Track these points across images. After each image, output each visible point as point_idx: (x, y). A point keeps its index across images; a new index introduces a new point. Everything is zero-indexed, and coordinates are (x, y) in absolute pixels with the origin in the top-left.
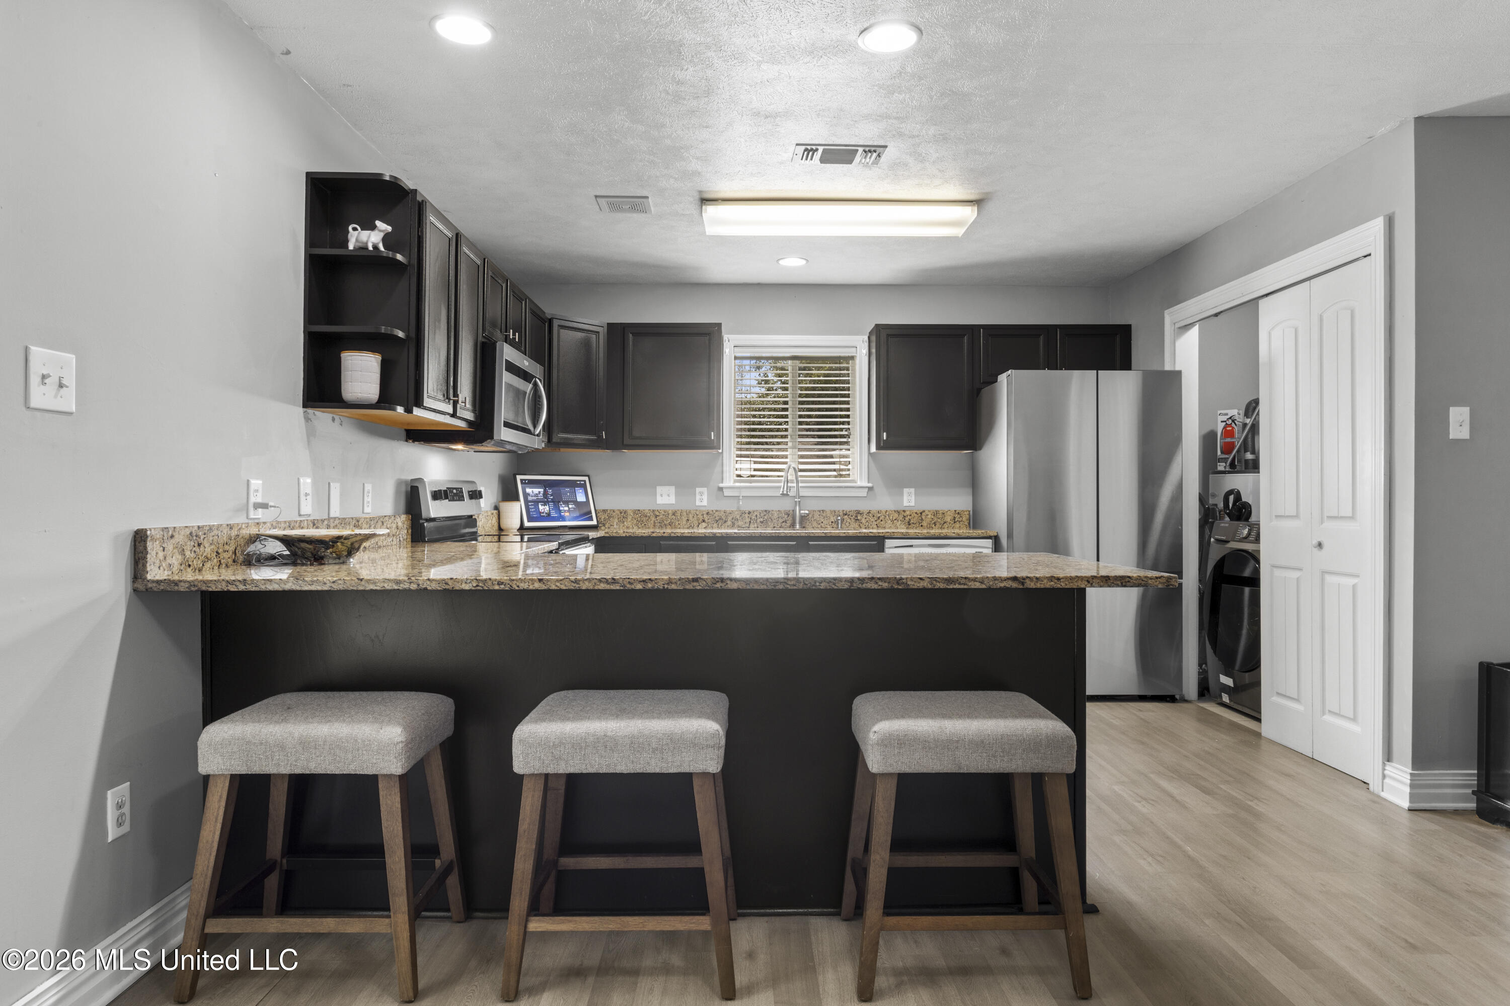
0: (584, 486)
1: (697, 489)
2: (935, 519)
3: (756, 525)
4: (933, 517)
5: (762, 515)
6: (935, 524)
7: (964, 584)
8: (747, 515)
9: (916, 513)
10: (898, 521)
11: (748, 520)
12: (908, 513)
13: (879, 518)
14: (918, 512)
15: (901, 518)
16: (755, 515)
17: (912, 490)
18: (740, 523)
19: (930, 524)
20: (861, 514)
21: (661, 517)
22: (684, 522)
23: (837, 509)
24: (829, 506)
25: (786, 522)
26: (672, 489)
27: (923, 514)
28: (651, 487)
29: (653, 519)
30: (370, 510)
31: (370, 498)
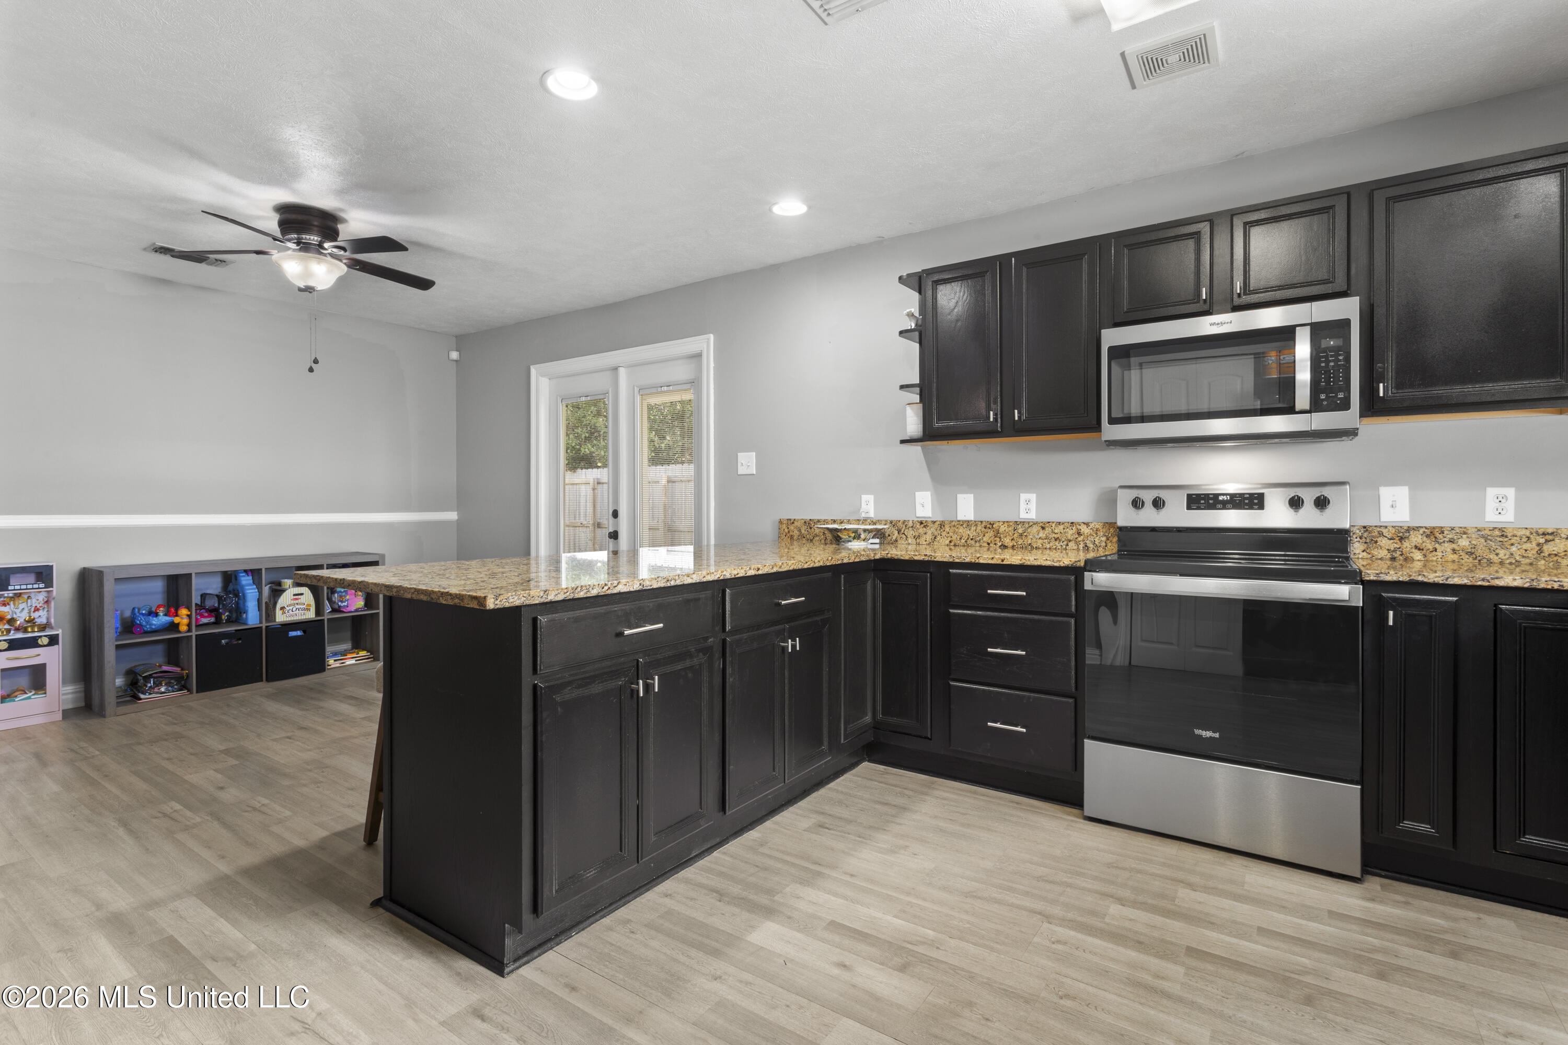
30: (1032, 516)
31: (1033, 506)
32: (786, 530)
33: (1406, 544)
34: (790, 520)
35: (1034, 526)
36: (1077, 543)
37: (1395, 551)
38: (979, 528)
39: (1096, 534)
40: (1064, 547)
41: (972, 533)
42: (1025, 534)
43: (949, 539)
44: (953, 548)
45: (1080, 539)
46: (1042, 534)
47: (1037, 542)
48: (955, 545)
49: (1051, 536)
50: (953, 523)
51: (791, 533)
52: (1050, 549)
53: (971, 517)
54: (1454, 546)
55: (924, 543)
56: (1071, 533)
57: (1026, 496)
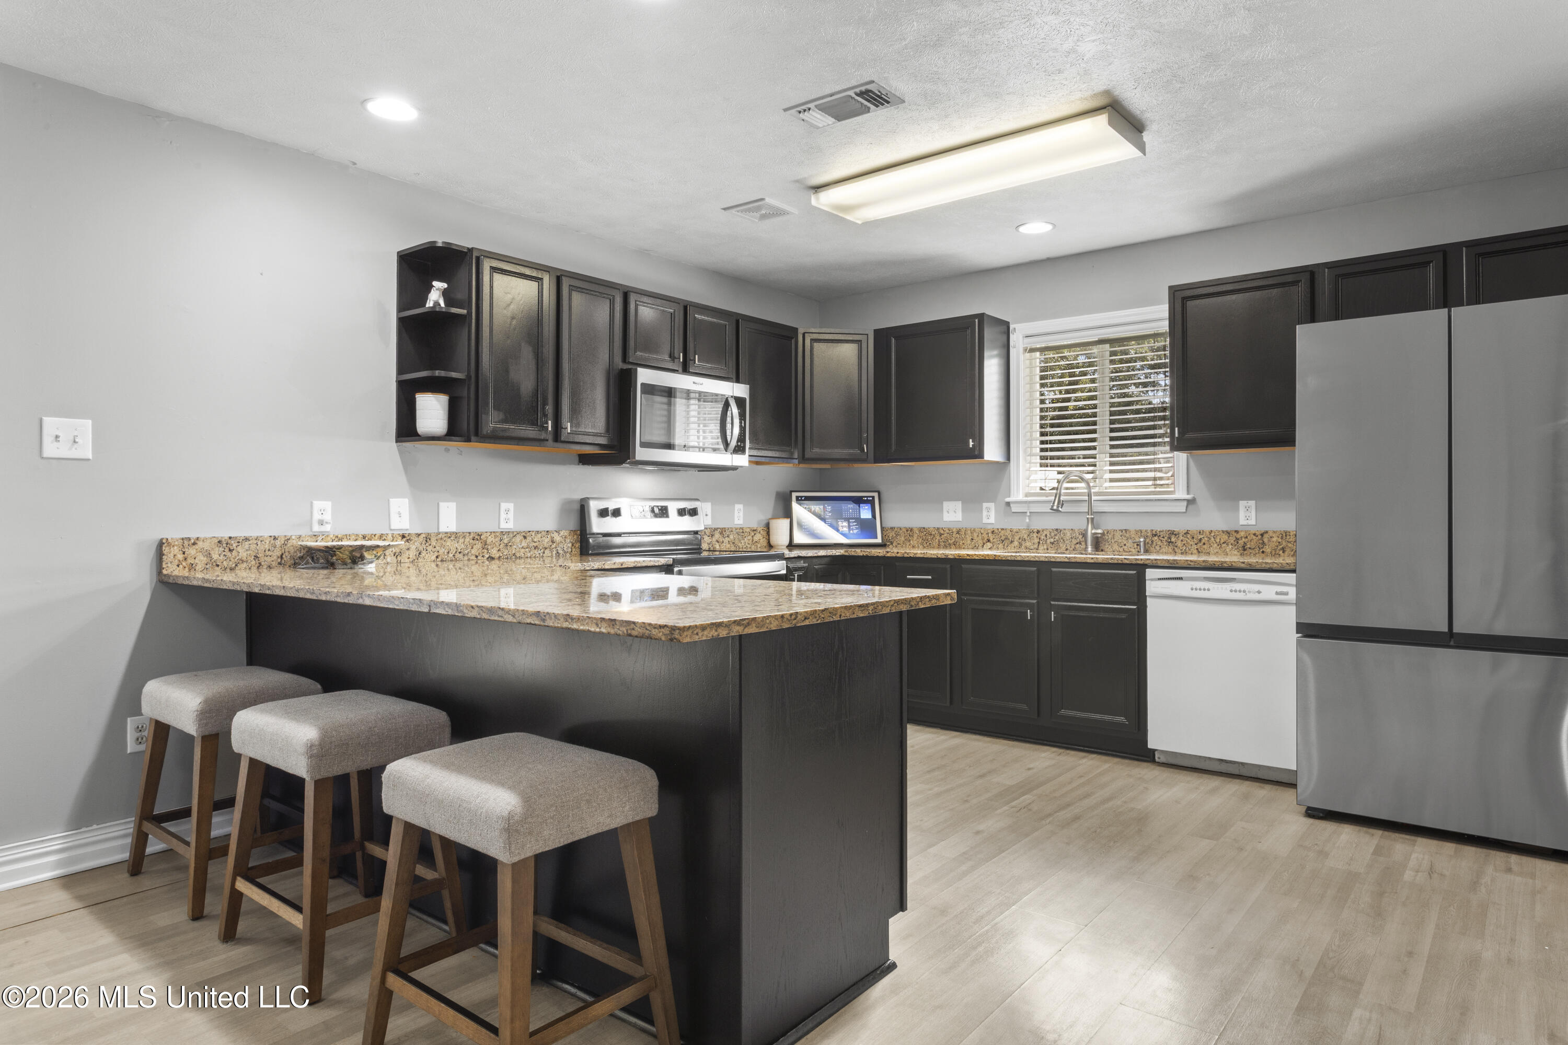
0: (871, 502)
1: (984, 504)
2: (1284, 544)
3: (1045, 547)
4: (1280, 541)
5: (1053, 534)
6: (1283, 550)
8: (1035, 535)
9: (1255, 534)
10: (1227, 544)
11: (1036, 541)
12: (1242, 534)
13: (1200, 540)
14: (1257, 533)
15: (1232, 541)
16: (1044, 535)
17: (1252, 503)
18: (1028, 544)
19: (1275, 550)
20: (1176, 535)
21: (945, 535)
22: (969, 542)
23: (1144, 528)
24: (1133, 525)
25: (1080, 544)
26: (959, 504)
27: (1266, 536)
28: (937, 501)
29: (938, 537)
30: (510, 525)
31: (511, 515)
32: (180, 557)
33: (714, 539)
34: (189, 539)
35: (518, 536)
36: (551, 551)
37: (710, 546)
38: (467, 540)
39: (565, 541)
40: (542, 554)
41: (460, 546)
42: (510, 544)
43: (436, 554)
44: (439, 563)
45: (553, 546)
46: (524, 544)
47: (520, 551)
48: (442, 561)
49: (531, 545)
50: (440, 536)
51: (190, 561)
52: (530, 557)
53: (453, 528)
54: (729, 540)
55: (407, 560)
56: (546, 541)
57: (504, 506)
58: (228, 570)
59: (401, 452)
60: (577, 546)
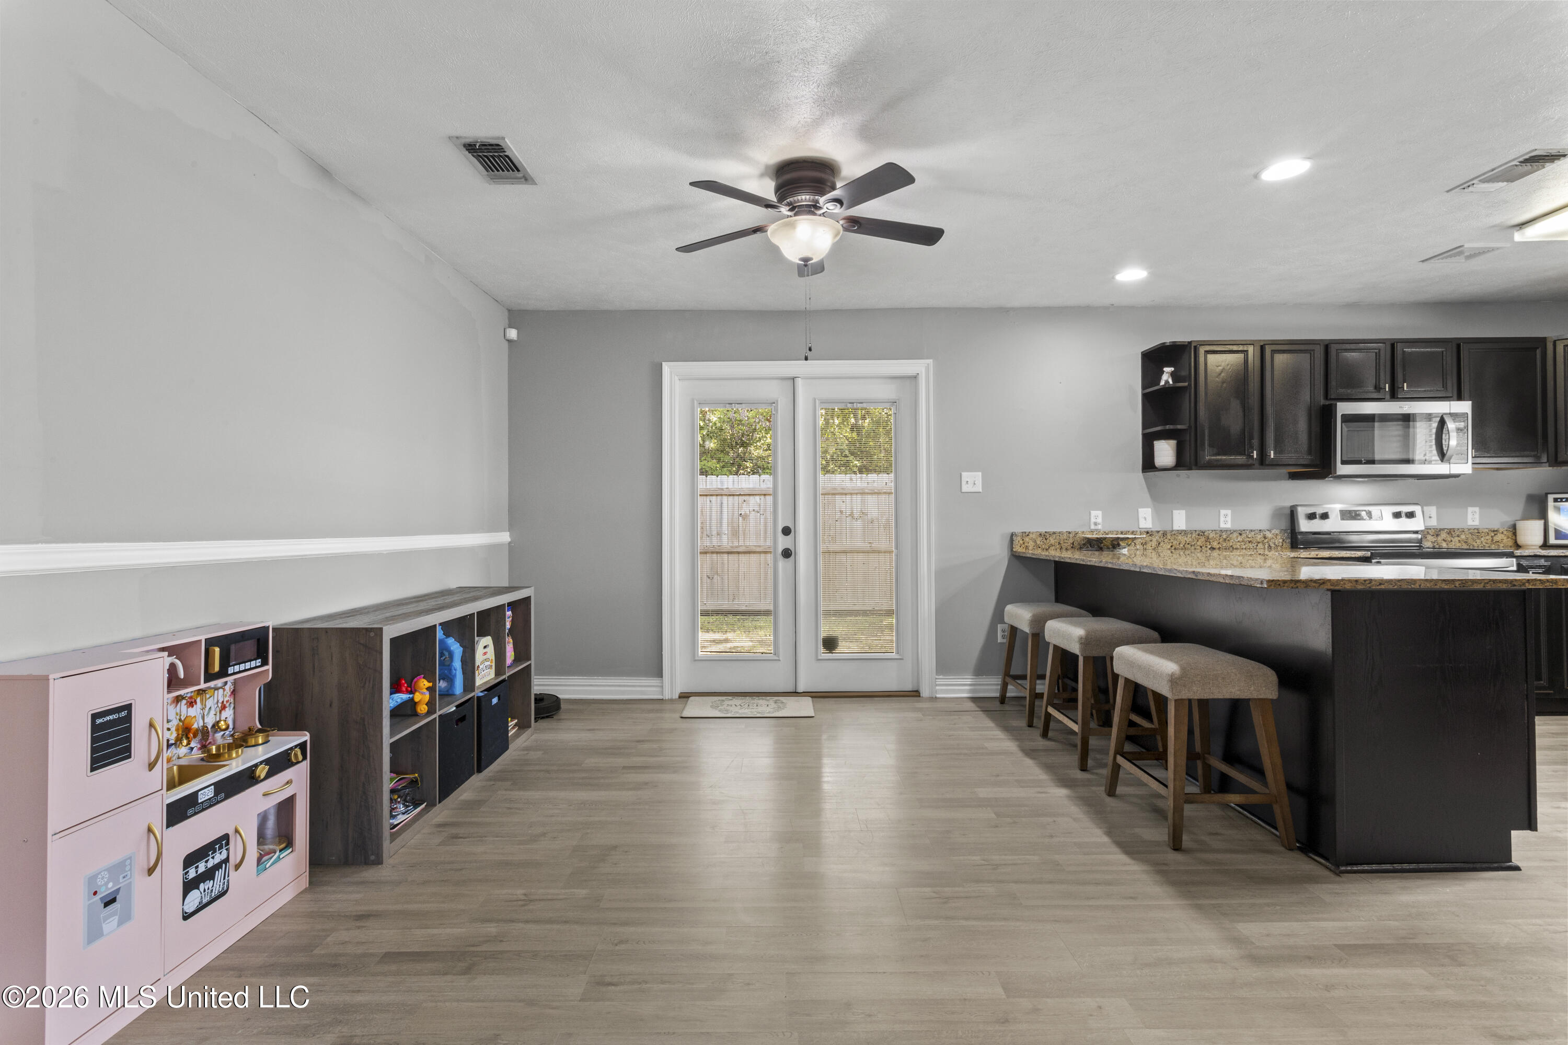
7: (1176, 574)
30: (1228, 526)
31: (1229, 519)
32: (1021, 542)
33: (1440, 539)
34: (1025, 533)
35: (1234, 533)
36: (1264, 544)
37: (1434, 542)
38: (1194, 535)
39: (1276, 537)
40: (1255, 547)
41: (1188, 539)
42: (1228, 539)
43: (1171, 544)
44: (1173, 551)
45: (1265, 541)
46: (1240, 539)
47: (1236, 544)
48: (1175, 549)
49: (1246, 540)
50: (1173, 533)
51: (1026, 544)
52: (1245, 549)
53: (1183, 527)
54: (1459, 539)
55: (1150, 548)
56: (1259, 537)
57: (1223, 512)
58: (1045, 550)
59: (1145, 479)
60: (1288, 541)
